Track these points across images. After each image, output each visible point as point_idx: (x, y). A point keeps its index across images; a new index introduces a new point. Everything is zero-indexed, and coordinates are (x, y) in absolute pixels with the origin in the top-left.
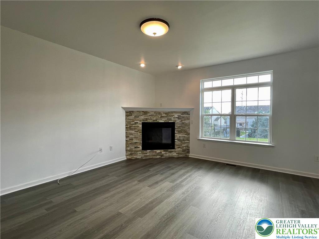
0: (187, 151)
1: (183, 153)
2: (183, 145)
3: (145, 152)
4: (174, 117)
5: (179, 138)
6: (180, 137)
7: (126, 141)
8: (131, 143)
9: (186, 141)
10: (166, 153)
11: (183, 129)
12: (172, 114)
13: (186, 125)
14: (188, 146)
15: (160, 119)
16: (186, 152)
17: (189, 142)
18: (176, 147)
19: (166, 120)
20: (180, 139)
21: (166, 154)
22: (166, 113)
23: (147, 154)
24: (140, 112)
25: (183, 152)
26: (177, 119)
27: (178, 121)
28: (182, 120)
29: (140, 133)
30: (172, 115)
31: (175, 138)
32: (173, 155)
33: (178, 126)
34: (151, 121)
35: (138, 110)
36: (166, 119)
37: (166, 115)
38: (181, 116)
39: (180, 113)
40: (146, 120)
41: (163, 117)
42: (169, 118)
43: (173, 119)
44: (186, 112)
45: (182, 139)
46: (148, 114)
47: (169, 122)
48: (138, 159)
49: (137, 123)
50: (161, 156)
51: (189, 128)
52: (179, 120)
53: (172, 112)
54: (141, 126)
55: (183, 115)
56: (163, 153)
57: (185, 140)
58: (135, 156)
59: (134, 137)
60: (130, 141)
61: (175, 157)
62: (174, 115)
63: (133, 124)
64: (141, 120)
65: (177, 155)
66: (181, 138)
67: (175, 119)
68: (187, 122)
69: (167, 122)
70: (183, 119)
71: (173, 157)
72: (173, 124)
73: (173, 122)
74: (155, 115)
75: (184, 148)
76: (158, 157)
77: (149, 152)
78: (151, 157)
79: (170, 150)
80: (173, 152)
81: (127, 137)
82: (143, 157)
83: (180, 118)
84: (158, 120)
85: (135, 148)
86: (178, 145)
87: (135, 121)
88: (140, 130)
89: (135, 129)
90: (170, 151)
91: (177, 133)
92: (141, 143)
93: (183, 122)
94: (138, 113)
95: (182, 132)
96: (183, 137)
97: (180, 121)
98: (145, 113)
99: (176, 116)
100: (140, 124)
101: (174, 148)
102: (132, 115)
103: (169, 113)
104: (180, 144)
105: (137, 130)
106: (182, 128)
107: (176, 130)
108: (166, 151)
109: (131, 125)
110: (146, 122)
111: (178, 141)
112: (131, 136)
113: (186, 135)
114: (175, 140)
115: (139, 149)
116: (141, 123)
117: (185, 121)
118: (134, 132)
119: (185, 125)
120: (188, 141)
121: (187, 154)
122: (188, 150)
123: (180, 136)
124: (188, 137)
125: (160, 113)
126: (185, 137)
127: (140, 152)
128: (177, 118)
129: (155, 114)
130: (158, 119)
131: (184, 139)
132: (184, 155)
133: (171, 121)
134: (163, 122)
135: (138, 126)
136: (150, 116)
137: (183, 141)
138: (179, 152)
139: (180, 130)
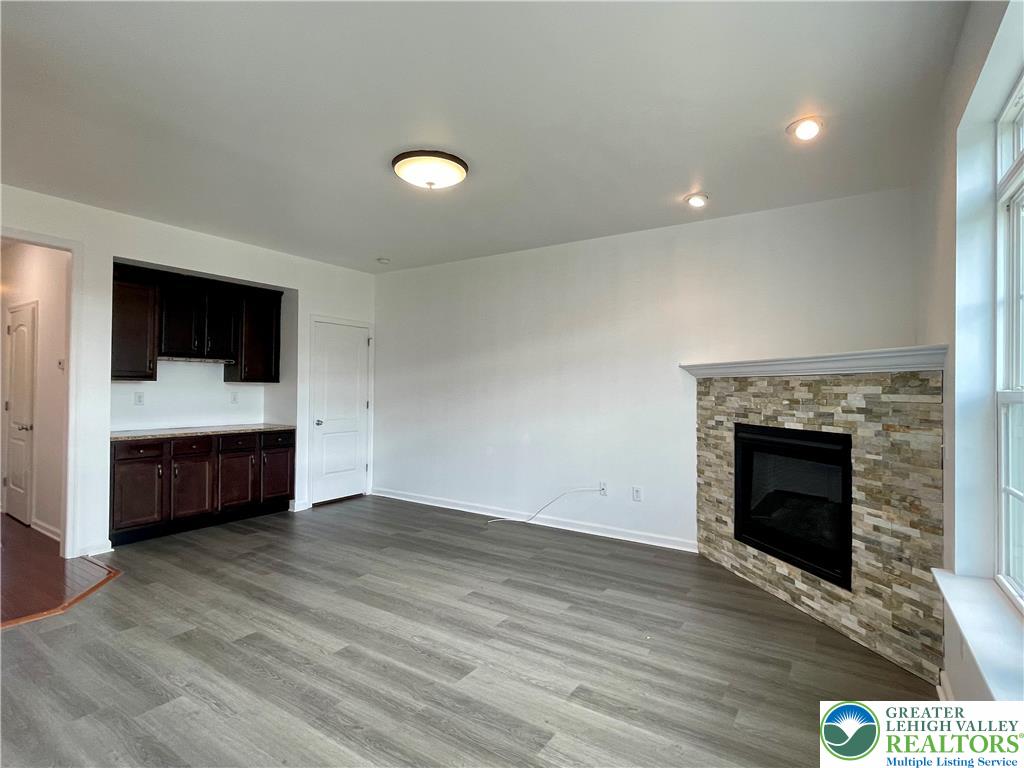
0: (928, 641)
1: (898, 642)
2: (897, 588)
3: (741, 548)
4: (843, 403)
5: (874, 536)
6: (876, 528)
7: (699, 485)
8: (707, 496)
9: (912, 571)
10: (812, 591)
11: (898, 481)
12: (836, 390)
13: (913, 460)
14: (928, 610)
15: (786, 415)
16: (916, 643)
18: (856, 581)
19: (809, 419)
20: (879, 543)
21: (812, 598)
22: (809, 385)
23: (746, 560)
24: (728, 380)
25: (896, 634)
26: (860, 418)
27: (865, 433)
28: (887, 428)
29: (729, 465)
30: (837, 396)
31: (854, 529)
32: (844, 621)
33: (865, 461)
34: (757, 421)
35: (725, 373)
36: (811, 415)
37: (810, 395)
38: (884, 398)
39: (877, 383)
40: (746, 416)
41: (797, 402)
42: (823, 409)
43: (839, 416)
44: (914, 375)
45: (890, 546)
46: (751, 390)
47: (825, 429)
48: (723, 568)
49: (722, 423)
50: (794, 599)
51: (941, 488)
52: (870, 424)
53: (837, 380)
54: (730, 437)
55: (894, 397)
56: (800, 585)
57: (909, 562)
58: (716, 554)
59: (713, 476)
60: (707, 488)
61: (854, 638)
62: (845, 396)
63: (712, 427)
64: (729, 414)
65: (863, 631)
67: (851, 417)
68: (920, 440)
69: (816, 428)
70: (894, 421)
71: (844, 630)
72: (845, 441)
73: (840, 430)
74: (772, 395)
75: (907, 609)
76: (782, 595)
77: (755, 557)
78: (759, 583)
80: (843, 605)
81: (700, 472)
82: (737, 569)
83: (875, 409)
84: (779, 419)
85: (718, 520)
86: (868, 576)
87: (717, 418)
88: (731, 454)
89: (716, 447)
90: (830, 594)
91: (863, 504)
92: (733, 507)
93: (897, 436)
94: (725, 384)
95: (888, 503)
96: (895, 534)
97: (878, 434)
98: (743, 383)
99: (857, 400)
100: (730, 430)
101: (846, 584)
102: (709, 394)
103: (822, 382)
104: (877, 573)
105: (722, 454)
106: (887, 476)
107: (856, 481)
108: (813, 584)
109: (708, 431)
110: (747, 421)
111: (866, 548)
112: (708, 473)
113: (913, 525)
114: (854, 542)
115: (727, 530)
116: (731, 425)
117: (908, 436)
118: (714, 456)
119: (907, 460)
122: (928, 634)
123: (881, 523)
124: (928, 544)
125: (787, 382)
126: (907, 538)
127: (730, 545)
128: (860, 411)
129: (771, 390)
130: (780, 414)
131: (902, 551)
132: (899, 653)
133: (832, 424)
134: (799, 427)
135: (723, 438)
136: (756, 396)
137: (895, 563)
138: (875, 623)
139: (879, 484)
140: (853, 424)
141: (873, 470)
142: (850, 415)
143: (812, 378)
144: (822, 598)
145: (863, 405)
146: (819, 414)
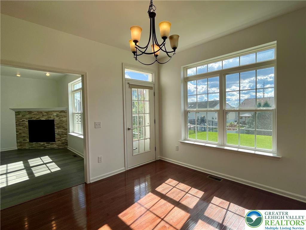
0: (66, 143)
2: (62, 139)
3: (31, 144)
4: (53, 115)
5: (58, 133)
6: (59, 132)
7: (17, 134)
8: (20, 136)
10: (48, 145)
11: (62, 125)
12: (51, 113)
13: (63, 122)
14: (66, 140)
15: (42, 117)
16: (64, 144)
18: (56, 140)
22: (46, 112)
23: (33, 145)
24: (25, 112)
25: (62, 145)
26: (56, 117)
27: (56, 119)
28: (60, 118)
29: (27, 128)
30: (52, 114)
31: (55, 133)
32: (54, 147)
34: (34, 119)
35: (25, 110)
36: (47, 117)
37: (47, 114)
38: (59, 114)
39: (58, 112)
41: (44, 115)
42: (49, 116)
44: (63, 111)
46: (33, 113)
47: (50, 119)
49: (24, 120)
50: (45, 148)
53: (51, 112)
54: (27, 123)
55: (60, 114)
56: (46, 145)
57: (63, 135)
58: (24, 147)
59: (22, 131)
60: (20, 134)
61: (56, 148)
62: (53, 114)
63: (21, 122)
64: (27, 118)
65: (57, 147)
66: (60, 133)
67: (54, 117)
68: (64, 119)
69: (48, 119)
72: (53, 121)
73: (52, 119)
75: (63, 141)
76: (42, 148)
77: (35, 144)
78: (36, 148)
80: (54, 144)
81: (17, 132)
82: (30, 148)
83: (58, 116)
84: (40, 118)
85: (24, 140)
86: (58, 139)
87: (23, 120)
88: (27, 126)
89: (23, 125)
91: (57, 129)
92: (28, 136)
93: (61, 119)
94: (25, 113)
95: (60, 128)
96: (61, 132)
97: (58, 119)
98: (30, 112)
99: (55, 114)
100: (27, 121)
101: (54, 141)
102: (19, 115)
103: (49, 112)
105: (24, 126)
106: (60, 124)
107: (55, 126)
108: (48, 143)
109: (19, 122)
110: (32, 119)
112: (20, 131)
113: (64, 130)
114: (56, 135)
115: (27, 141)
116: (27, 120)
118: (22, 127)
120: (66, 136)
121: (66, 146)
123: (59, 131)
124: (65, 132)
125: (42, 112)
126: (63, 132)
127: (28, 144)
128: (55, 116)
129: (38, 113)
131: (62, 133)
134: (45, 119)
135: (25, 123)
136: (34, 115)
137: (62, 135)
138: (59, 145)
139: (59, 126)
140: (55, 118)
141: (58, 124)
145: (56, 115)
146: (49, 117)
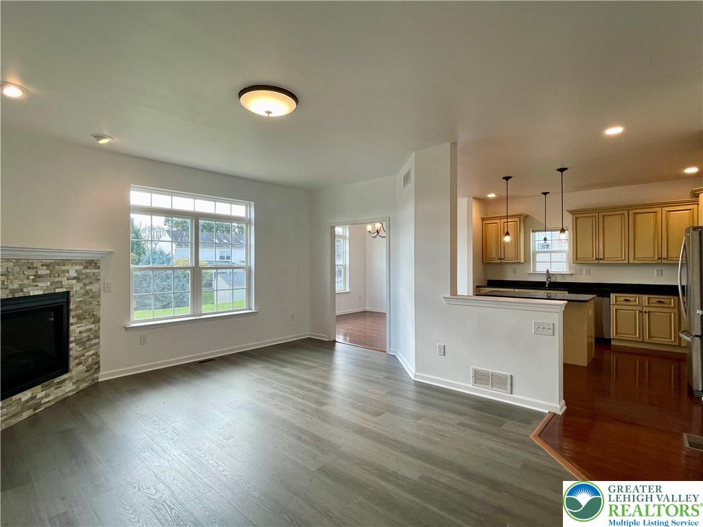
0: (96, 366)
1: (87, 377)
4: (67, 275)
5: (79, 337)
6: (80, 332)
9: (93, 342)
10: (48, 391)
11: (88, 307)
12: (64, 268)
14: (96, 354)
15: (32, 286)
16: (93, 370)
17: (99, 343)
18: (72, 364)
19: (47, 287)
20: (81, 339)
21: (48, 395)
22: (48, 266)
25: (87, 374)
26: (75, 281)
27: (77, 287)
28: (85, 285)
30: (64, 271)
31: (71, 339)
32: (66, 390)
33: (76, 302)
36: (49, 284)
37: (48, 272)
38: (83, 271)
39: (81, 264)
41: (41, 276)
42: (57, 279)
43: (65, 282)
44: (93, 261)
45: (85, 337)
47: (57, 291)
50: (35, 409)
51: (100, 304)
52: (79, 284)
53: (64, 262)
55: (87, 271)
56: (39, 396)
57: (91, 339)
61: (70, 394)
62: (68, 271)
65: (74, 386)
66: (84, 335)
67: (70, 282)
68: (94, 287)
69: (52, 291)
70: (87, 281)
71: (66, 396)
73: (65, 290)
74: (18, 273)
75: (90, 360)
76: (26, 415)
79: (57, 380)
80: (66, 383)
83: (80, 277)
84: (25, 290)
86: (76, 358)
90: (58, 383)
91: (76, 323)
93: (88, 288)
95: (85, 318)
96: (87, 331)
97: (81, 288)
99: (73, 272)
101: (68, 371)
103: (56, 263)
104: (81, 353)
106: (85, 307)
107: (72, 313)
108: (48, 387)
111: (77, 345)
113: (93, 323)
114: (71, 345)
117: (91, 287)
119: (92, 297)
120: (97, 340)
121: (96, 376)
122: (96, 364)
123: (82, 329)
124: (97, 328)
125: (32, 264)
126: (91, 329)
128: (74, 278)
129: (17, 269)
130: (26, 286)
131: (89, 336)
132: (88, 381)
133: (62, 287)
134: (40, 293)
138: (79, 378)
139: (81, 311)
140: (71, 286)
141: (79, 306)
142: (70, 281)
143: (50, 261)
144: (56, 389)
145: (75, 275)
146: (54, 282)
